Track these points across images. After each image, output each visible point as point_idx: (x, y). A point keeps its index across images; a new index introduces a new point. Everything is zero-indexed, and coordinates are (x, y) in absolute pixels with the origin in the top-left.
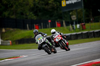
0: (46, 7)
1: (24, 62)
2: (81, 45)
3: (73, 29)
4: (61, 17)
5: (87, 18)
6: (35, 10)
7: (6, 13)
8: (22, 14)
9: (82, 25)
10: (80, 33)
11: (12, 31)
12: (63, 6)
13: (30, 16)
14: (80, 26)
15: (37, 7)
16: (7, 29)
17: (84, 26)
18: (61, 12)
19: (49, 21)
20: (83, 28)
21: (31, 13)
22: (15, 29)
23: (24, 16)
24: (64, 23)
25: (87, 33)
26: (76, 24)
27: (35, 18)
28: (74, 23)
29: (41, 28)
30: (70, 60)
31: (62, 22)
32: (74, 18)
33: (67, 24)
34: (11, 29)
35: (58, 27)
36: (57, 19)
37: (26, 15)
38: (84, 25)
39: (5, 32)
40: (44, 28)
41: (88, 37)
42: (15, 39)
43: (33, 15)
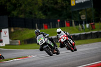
0: (55, 6)
1: (33, 62)
2: (90, 45)
3: (83, 28)
4: (70, 17)
5: (97, 18)
6: (44, 10)
7: (15, 13)
8: (31, 13)
9: (91, 25)
10: (89, 32)
11: (21, 31)
12: (72, 5)
13: (39, 15)
14: (89, 26)
15: (46, 6)
16: (16, 28)
17: (93, 26)
18: (71, 11)
19: (59, 21)
20: (93, 28)
21: (40, 12)
22: (24, 29)
23: (33, 16)
24: (73, 23)
25: (97, 33)
26: (85, 24)
27: (44, 17)
28: (84, 22)
29: (50, 28)
30: (79, 61)
31: (72, 22)
32: (83, 17)
33: (77, 24)
34: (20, 29)
35: (67, 26)
36: (66, 19)
37: (35, 15)
38: (94, 24)
39: (14, 32)
40: (53, 27)
41: (98, 37)
42: (23, 39)
43: (42, 14)
